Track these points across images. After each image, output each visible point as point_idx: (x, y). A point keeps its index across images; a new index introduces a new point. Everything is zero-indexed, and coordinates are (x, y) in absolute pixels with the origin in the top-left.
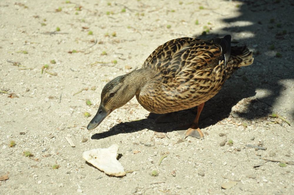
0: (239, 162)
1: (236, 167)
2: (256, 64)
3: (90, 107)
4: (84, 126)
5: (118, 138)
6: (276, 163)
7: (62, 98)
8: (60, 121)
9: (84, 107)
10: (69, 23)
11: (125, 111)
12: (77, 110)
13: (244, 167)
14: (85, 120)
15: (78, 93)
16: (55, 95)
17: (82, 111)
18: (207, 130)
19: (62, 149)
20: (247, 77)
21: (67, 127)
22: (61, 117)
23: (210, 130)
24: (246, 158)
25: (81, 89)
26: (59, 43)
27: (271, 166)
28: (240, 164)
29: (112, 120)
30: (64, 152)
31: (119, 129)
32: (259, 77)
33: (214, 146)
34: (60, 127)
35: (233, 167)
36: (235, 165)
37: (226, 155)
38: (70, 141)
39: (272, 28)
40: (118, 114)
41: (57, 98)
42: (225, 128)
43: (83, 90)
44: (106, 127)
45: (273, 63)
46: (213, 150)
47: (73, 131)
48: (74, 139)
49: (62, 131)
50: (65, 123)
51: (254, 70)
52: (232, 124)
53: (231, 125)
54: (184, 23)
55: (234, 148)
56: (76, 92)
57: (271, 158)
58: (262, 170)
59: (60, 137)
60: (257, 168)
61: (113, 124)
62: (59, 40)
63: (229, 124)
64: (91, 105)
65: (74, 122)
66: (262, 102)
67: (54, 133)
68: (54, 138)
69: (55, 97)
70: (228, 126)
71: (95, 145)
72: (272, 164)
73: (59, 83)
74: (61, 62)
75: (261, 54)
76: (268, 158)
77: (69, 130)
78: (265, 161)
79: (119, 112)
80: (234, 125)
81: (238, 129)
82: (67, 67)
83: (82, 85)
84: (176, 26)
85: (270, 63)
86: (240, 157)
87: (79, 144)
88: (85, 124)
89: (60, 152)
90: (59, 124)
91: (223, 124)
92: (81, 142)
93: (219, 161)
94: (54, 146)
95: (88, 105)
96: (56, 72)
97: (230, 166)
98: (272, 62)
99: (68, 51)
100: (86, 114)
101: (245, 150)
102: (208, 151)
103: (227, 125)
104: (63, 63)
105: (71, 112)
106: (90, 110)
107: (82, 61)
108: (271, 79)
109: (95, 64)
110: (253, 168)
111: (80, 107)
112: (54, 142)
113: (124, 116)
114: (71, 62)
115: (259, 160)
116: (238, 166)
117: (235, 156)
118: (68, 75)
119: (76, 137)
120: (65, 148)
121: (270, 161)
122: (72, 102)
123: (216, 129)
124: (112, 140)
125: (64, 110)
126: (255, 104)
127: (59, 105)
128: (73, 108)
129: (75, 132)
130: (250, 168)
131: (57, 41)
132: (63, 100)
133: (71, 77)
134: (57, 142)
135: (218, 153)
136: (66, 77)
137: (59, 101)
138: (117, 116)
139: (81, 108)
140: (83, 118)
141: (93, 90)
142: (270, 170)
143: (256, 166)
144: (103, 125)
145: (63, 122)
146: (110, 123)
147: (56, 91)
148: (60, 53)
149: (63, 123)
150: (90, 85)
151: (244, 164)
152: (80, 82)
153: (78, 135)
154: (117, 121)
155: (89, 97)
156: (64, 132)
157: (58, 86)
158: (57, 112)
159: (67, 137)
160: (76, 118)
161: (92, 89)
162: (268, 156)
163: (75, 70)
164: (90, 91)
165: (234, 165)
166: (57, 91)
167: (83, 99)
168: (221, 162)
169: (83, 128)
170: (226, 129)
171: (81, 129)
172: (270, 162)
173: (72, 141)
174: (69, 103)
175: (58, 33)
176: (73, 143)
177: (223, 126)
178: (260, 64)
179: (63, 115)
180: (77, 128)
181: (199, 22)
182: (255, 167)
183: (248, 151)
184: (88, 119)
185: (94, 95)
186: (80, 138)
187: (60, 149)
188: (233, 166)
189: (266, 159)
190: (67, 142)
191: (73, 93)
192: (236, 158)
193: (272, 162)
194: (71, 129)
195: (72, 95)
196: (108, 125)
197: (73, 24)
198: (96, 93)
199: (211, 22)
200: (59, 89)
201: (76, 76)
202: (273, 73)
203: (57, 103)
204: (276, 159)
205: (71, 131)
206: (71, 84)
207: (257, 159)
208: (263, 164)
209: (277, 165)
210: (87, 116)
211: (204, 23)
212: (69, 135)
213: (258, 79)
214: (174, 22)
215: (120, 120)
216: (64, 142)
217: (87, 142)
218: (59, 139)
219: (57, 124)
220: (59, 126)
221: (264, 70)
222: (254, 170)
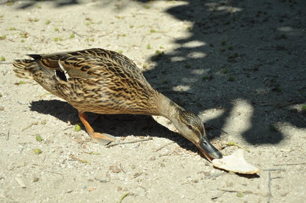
0: (197, 194)
1: (194, 200)
2: (209, 89)
3: (40, 143)
4: (35, 165)
5: (71, 176)
6: (234, 193)
7: (10, 135)
8: (9, 160)
9: (34, 143)
10: (15, 51)
11: (78, 146)
12: (26, 147)
13: (202, 199)
14: (35, 158)
15: (27, 128)
16: (3, 132)
17: (32, 147)
18: (163, 161)
19: (12, 191)
20: (201, 103)
21: (16, 166)
22: (10, 155)
23: (166, 162)
24: (203, 189)
25: (30, 123)
26: (4, 75)
27: (228, 197)
28: (198, 197)
29: (65, 156)
30: (14, 193)
31: (72, 165)
32: (213, 102)
33: (171, 179)
34: (8, 167)
35: (191, 200)
36: (193, 198)
37: (183, 187)
38: (20, 181)
39: (224, 50)
40: (71, 149)
41: (4, 135)
42: (181, 158)
43: (33, 124)
44: (59, 164)
45: (226, 87)
46: (170, 183)
47: (23, 171)
48: (25, 179)
49: (11, 171)
50: (14, 162)
51: (208, 96)
52: (188, 153)
53: (187, 155)
54: (135, 48)
55: (191, 180)
56: (25, 127)
57: (229, 188)
58: (220, 201)
59: (10, 178)
60: (215, 200)
61: (66, 160)
62: (5, 71)
63: (185, 155)
64: (42, 141)
65: (24, 160)
66: (217, 129)
67: (2, 173)
68: (3, 179)
69: (3, 133)
70: (185, 156)
71: (47, 184)
72: (229, 195)
73: (6, 118)
74: (8, 94)
75: (214, 78)
76: (226, 189)
77: (19, 170)
78: (223, 192)
79: (72, 147)
80: (191, 154)
81: (194, 159)
82: (15, 100)
83: (32, 119)
84: (128, 51)
85: (224, 87)
86: (198, 189)
87: (30, 185)
88: (35, 161)
89: (10, 195)
90: (7, 163)
91: (179, 155)
92: (32, 181)
93: (177, 194)
94: (3, 188)
95: (38, 141)
96: (3, 106)
97: (188, 199)
98: (225, 86)
99: (15, 82)
100: (37, 151)
101: (202, 181)
102: (165, 184)
103: (184, 155)
104: (10, 96)
105: (20, 149)
106: (41, 146)
107: (31, 92)
108: (225, 104)
109: (45, 96)
110: (211, 200)
111: (29, 143)
112: (2, 184)
113: (77, 151)
114: (18, 94)
115: (216, 191)
116: (196, 198)
117: (193, 188)
118: (16, 108)
119: (27, 177)
120: (15, 190)
121: (227, 191)
122: (21, 138)
123: (172, 160)
124: (65, 178)
125: (13, 148)
126: (210, 131)
127: (7, 143)
128: (22, 145)
129: (26, 171)
130: (208, 200)
131: (3, 71)
132: (11, 137)
133: (19, 110)
134: (7, 184)
135: (176, 186)
136: (13, 111)
137: (7, 138)
138: (70, 151)
139: (31, 144)
140: (33, 155)
141: (43, 124)
142: (228, 201)
143: (213, 197)
144: (55, 162)
145: (12, 161)
146: (62, 159)
147: (3, 127)
148: (6, 85)
149: (12, 162)
150: (40, 119)
151: (202, 196)
152: (29, 116)
153: (28, 174)
154: (70, 157)
155: (39, 132)
156: (13, 172)
157: (5, 122)
158: (5, 151)
159: (17, 177)
160: (26, 156)
161: (42, 124)
162: (226, 186)
163: (23, 103)
164: (40, 125)
165: (192, 197)
166: (5, 127)
167: (32, 134)
168: (179, 196)
169: (34, 166)
170: (183, 160)
171: (32, 167)
172: (228, 192)
173: (23, 181)
174: (18, 139)
175: (2, 64)
176: (23, 184)
177: (180, 156)
178: (214, 89)
179: (12, 153)
180: (28, 167)
181: (151, 47)
182: (213, 199)
183: (206, 182)
184: (39, 156)
185: (44, 129)
186: (31, 177)
187: (10, 191)
188: (191, 199)
189: (223, 189)
190: (17, 182)
191: (22, 128)
192: (194, 190)
193: (229, 193)
194: (21, 168)
195: (21, 130)
196: (60, 161)
197: (19, 52)
198: (47, 127)
199: (163, 46)
200: (7, 125)
201: (24, 110)
202: (227, 98)
203: (5, 140)
204: (233, 189)
205: (21, 171)
206: (20, 118)
207: (215, 190)
208: (221, 195)
209: (234, 195)
210: (38, 153)
211: (155, 47)
212: (19, 175)
213: (212, 105)
214: (125, 47)
215: (73, 155)
216: (14, 183)
217: (39, 182)
218: (8, 180)
219: (6, 163)
220: (8, 165)
221: (218, 95)
222: (212, 202)
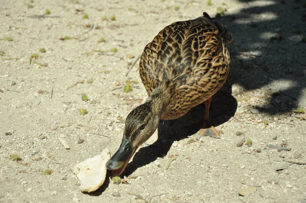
0: (260, 165)
1: (256, 171)
2: (278, 51)
3: (86, 103)
4: (79, 125)
5: (119, 139)
6: (302, 165)
7: (53, 93)
8: (52, 119)
9: (79, 103)
10: (60, 4)
11: (127, 108)
12: (71, 107)
13: (265, 171)
14: (80, 118)
15: (72, 87)
16: (46, 89)
17: (77, 107)
18: (222, 128)
19: (55, 152)
20: (268, 66)
21: (60, 126)
22: (54, 114)
23: (225, 129)
24: (267, 160)
25: (76, 81)
26: (49, 29)
27: (296, 170)
28: (260, 168)
29: (112, 118)
30: (57, 154)
31: (120, 127)
32: (282, 66)
33: (230, 147)
34: (52, 126)
35: (252, 171)
36: (255, 168)
37: (244, 156)
38: (63, 142)
39: (298, 8)
40: (119, 110)
41: (48, 93)
42: (242, 125)
43: (78, 83)
44: (105, 126)
45: (299, 49)
46: (229, 152)
47: (67, 131)
48: (69, 140)
49: (54, 131)
50: (58, 122)
51: (276, 58)
52: (251, 121)
53: (249, 122)
54: (194, 4)
55: (253, 149)
56: (70, 86)
57: (297, 160)
58: (285, 173)
59: (53, 138)
60: (280, 172)
61: (114, 122)
62: (50, 25)
63: (247, 122)
64: (88, 100)
65: (68, 120)
66: (286, 95)
67: (45, 133)
68: (45, 139)
69: (46, 91)
70: (247, 124)
71: (93, 147)
72: (297, 167)
73: (50, 76)
74: (52, 50)
75: (284, 39)
76: (293, 160)
77: (63, 130)
78: (289, 164)
79: (121, 108)
80: (253, 122)
81: (258, 127)
82: (59, 56)
83: (77, 78)
84: (186, 8)
85: (295, 49)
86: (261, 159)
87: (74, 146)
88: (81, 122)
89: (53, 155)
90: (51, 123)
91: (240, 122)
92: (76, 143)
93: (237, 164)
94: (45, 148)
95: (84, 100)
96: (46, 62)
97: (249, 169)
98: (297, 48)
99: (60, 37)
100: (82, 111)
101: (265, 151)
102: (223, 152)
103: (245, 122)
104: (54, 52)
105: (65, 109)
106: (86, 106)
107: (77, 49)
108: (296, 68)
109: (92, 53)
110: (275, 171)
111: (75, 102)
112: (45, 143)
113: (126, 113)
114: (63, 50)
115: (282, 162)
116: (258, 169)
117: (254, 158)
118: (60, 65)
119: (71, 138)
120: (58, 151)
121: (295, 163)
122: (66, 97)
123: (232, 127)
124: (113, 141)
125: (57, 107)
126: (277, 97)
127: (51, 101)
128: (66, 104)
129: (70, 132)
130: (272, 172)
131: (47, 25)
132: (55, 95)
133: (64, 67)
134: (49, 144)
135: (235, 155)
136: (58, 68)
137: (50, 96)
138: (118, 112)
139: (76, 104)
140: (78, 115)
141: (90, 83)
142: (295, 173)
143: (278, 169)
144: (102, 123)
145: (55, 120)
146: (109, 121)
147: (46, 84)
148: (51, 40)
149: (55, 122)
150: (86, 78)
151: (264, 167)
152: (75, 74)
153: (73, 135)
154: (118, 119)
155: (86, 91)
156: (56, 132)
157: (48, 79)
158: (48, 109)
159: (60, 137)
160: (70, 116)
161: (88, 82)
162: (293, 157)
163: (68, 59)
164: (86, 84)
165: (253, 168)
166: (48, 84)
167: (78, 93)
168: (239, 165)
169: (79, 127)
170: (244, 127)
171: (77, 128)
172: (295, 165)
173: (67, 142)
174: (62, 98)
175: (47, 17)
176: (67, 145)
177: (241, 123)
178: (283, 51)
179: (56, 112)
180: (72, 127)
181: (212, 3)
182: (278, 171)
183: (270, 152)
184: (84, 117)
185: (90, 89)
186: (76, 138)
187: (53, 151)
188: (252, 169)
189: (290, 161)
190: (61, 143)
191: (66, 87)
192: (256, 160)
193: (297, 165)
194: (65, 129)
195: (65, 88)
196: (107, 123)
197: (65, 5)
198: (93, 86)
199: (226, 3)
200: (50, 83)
201: (69, 67)
202: (298, 62)
203: (49, 98)
204: (302, 162)
205: (65, 131)
206: (64, 76)
207: (280, 161)
208: (287, 166)
209: (303, 168)
210: (83, 114)
211: (218, 4)
212: (62, 135)
213: (281, 68)
214: (182, 3)
215: (122, 117)
216: (57, 143)
217: (84, 144)
218: (51, 140)
219: (49, 123)
220: (51, 125)
221: (288, 58)
222: (277, 174)
